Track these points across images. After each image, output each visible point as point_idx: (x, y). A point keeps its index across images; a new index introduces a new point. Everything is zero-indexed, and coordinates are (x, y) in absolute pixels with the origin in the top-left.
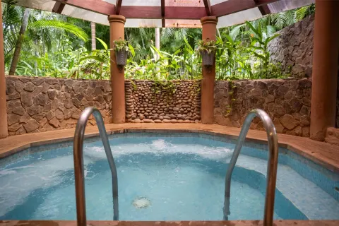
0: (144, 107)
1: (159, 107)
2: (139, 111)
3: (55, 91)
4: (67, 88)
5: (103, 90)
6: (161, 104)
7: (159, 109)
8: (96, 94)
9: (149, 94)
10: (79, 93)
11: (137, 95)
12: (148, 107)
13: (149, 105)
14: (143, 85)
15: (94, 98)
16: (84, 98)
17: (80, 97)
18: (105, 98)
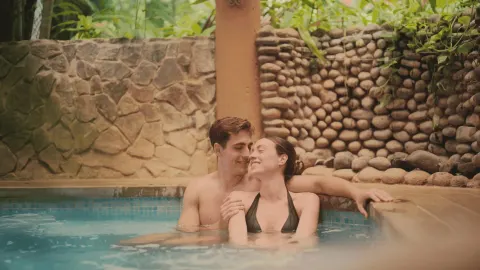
0: (358, 129)
1: (411, 126)
2: (338, 144)
3: (51, 76)
4: (80, 66)
5: (187, 68)
6: (418, 115)
7: (411, 134)
8: (162, 81)
9: (374, 80)
10: (114, 79)
11: (329, 83)
12: (374, 128)
13: (377, 121)
14: (355, 47)
15: (158, 95)
16: (128, 95)
17: (118, 90)
18: (193, 94)
